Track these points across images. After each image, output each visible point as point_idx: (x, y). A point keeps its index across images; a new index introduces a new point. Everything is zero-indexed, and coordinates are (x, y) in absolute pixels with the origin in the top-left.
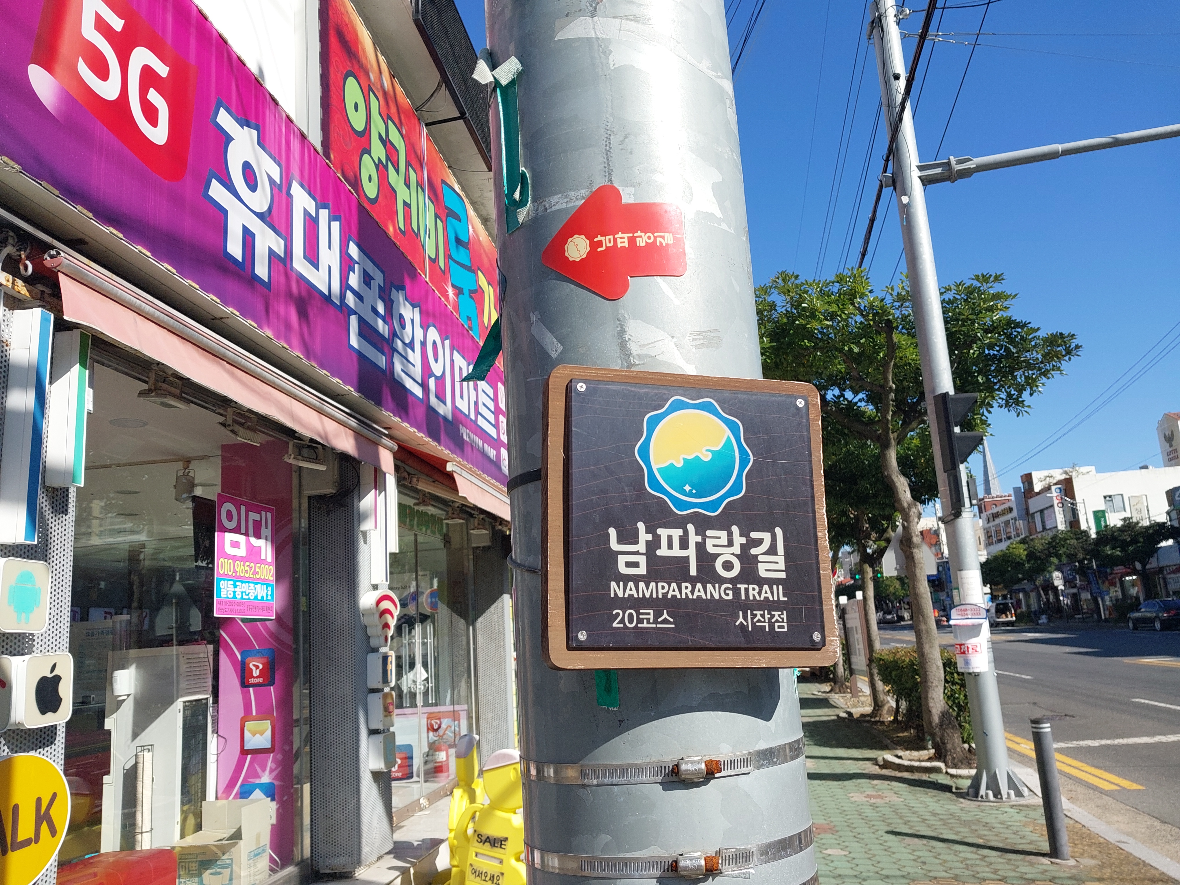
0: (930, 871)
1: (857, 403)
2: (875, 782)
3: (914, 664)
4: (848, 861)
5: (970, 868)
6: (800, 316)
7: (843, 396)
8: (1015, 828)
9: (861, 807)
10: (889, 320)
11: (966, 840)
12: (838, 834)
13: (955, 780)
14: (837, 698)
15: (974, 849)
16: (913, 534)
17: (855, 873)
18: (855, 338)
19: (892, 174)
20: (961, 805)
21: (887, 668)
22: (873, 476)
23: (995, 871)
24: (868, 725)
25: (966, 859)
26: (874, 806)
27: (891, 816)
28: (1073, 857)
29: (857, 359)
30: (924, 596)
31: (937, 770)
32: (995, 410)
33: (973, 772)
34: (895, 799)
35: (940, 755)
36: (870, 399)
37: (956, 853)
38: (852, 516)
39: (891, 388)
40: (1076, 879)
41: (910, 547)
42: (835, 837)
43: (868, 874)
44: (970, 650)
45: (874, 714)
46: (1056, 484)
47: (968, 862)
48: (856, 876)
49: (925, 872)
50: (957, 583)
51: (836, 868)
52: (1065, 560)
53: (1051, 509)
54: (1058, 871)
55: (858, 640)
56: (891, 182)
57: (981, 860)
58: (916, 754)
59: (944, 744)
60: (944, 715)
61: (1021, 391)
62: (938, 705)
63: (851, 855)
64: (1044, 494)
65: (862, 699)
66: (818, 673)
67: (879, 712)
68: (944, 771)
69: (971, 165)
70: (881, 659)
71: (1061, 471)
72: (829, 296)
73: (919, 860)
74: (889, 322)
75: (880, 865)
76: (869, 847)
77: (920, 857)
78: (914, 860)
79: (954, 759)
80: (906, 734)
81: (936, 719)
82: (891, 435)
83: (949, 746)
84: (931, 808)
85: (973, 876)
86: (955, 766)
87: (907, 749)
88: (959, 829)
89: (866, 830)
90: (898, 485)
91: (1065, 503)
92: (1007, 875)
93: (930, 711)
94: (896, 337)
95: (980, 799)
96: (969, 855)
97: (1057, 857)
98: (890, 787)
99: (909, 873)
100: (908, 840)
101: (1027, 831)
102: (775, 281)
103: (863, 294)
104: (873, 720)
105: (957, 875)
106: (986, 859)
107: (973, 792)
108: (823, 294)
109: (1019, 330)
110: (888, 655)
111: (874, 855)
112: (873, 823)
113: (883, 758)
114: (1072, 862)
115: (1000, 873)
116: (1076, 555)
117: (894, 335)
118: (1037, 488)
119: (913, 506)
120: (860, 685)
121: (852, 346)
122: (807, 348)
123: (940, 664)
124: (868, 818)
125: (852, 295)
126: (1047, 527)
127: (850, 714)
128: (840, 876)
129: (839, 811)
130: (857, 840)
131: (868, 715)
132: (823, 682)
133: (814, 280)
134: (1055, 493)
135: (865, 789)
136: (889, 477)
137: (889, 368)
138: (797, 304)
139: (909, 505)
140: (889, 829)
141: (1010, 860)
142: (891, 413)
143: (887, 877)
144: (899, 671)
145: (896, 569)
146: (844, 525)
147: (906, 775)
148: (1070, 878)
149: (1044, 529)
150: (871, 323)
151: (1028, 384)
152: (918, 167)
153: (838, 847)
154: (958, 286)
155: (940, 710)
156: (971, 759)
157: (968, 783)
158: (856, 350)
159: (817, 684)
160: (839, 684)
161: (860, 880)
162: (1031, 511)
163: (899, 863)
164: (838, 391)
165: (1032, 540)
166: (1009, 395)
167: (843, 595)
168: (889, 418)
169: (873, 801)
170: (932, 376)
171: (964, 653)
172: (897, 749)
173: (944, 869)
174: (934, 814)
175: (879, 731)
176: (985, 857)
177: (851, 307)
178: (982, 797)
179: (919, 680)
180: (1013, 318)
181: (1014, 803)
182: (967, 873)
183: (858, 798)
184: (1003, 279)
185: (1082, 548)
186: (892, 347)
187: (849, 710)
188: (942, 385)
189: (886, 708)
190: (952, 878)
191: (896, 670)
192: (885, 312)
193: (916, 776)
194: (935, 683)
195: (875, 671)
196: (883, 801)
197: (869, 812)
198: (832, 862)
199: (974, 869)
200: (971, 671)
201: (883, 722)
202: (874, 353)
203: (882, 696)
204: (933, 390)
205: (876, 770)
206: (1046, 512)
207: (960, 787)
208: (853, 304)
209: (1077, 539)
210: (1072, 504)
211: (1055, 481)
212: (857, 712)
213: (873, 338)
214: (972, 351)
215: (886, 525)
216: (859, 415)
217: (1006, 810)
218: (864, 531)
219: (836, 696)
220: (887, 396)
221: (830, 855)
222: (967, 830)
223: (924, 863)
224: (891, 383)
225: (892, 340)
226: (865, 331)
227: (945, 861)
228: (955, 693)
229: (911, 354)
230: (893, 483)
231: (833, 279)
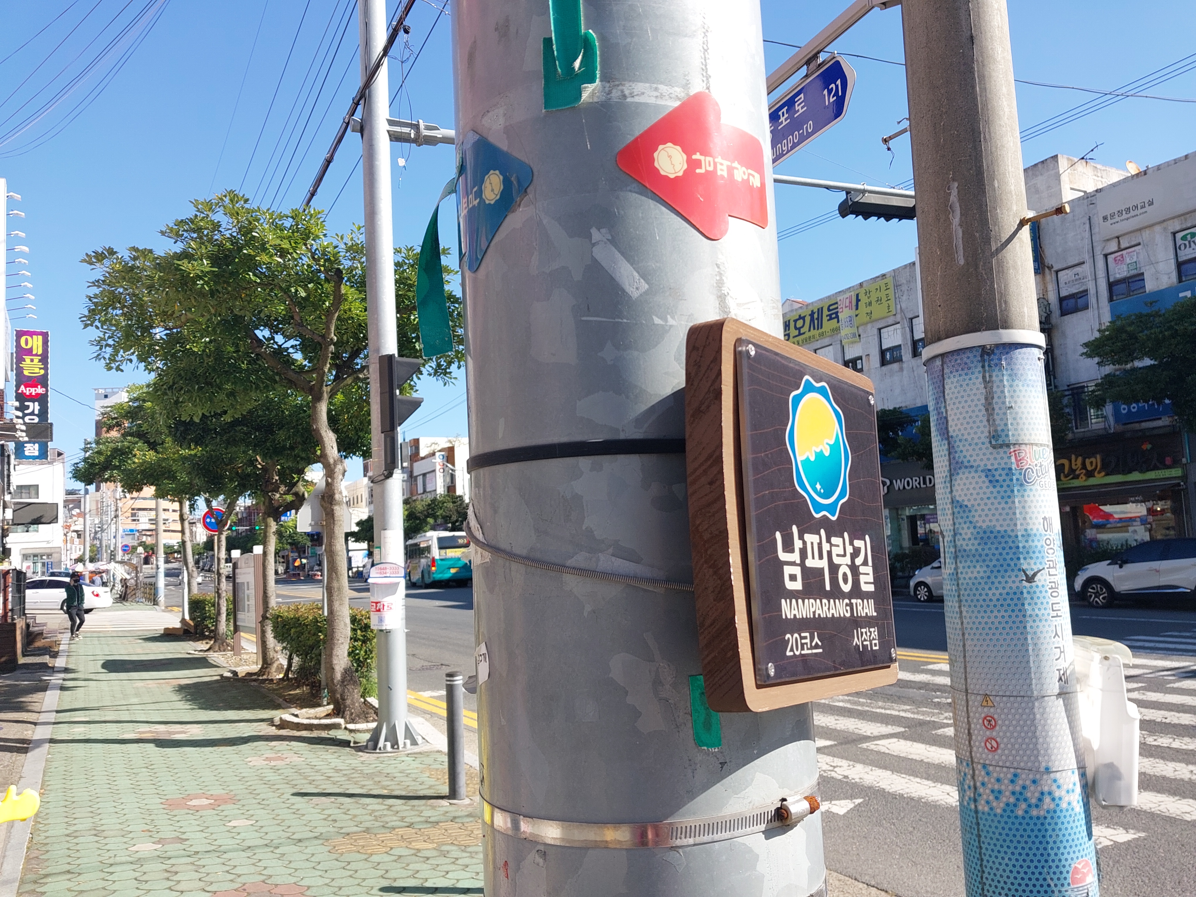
0: (341, 828)
1: (288, 348)
2: (274, 743)
3: (317, 622)
4: (256, 831)
5: (379, 819)
6: (247, 244)
7: (273, 338)
8: (413, 776)
9: (261, 771)
10: (339, 269)
11: (372, 792)
12: (240, 803)
13: (352, 734)
14: (215, 657)
15: (380, 800)
16: (336, 491)
17: (266, 842)
18: (303, 280)
19: (361, 120)
20: (362, 759)
21: (285, 625)
22: (293, 428)
23: (402, 819)
24: (256, 684)
25: (374, 811)
26: (273, 769)
27: (295, 778)
28: (467, 796)
29: (303, 303)
30: (340, 553)
31: (336, 726)
32: (424, 377)
33: (374, 725)
34: (296, 760)
35: (338, 711)
36: (304, 348)
37: (364, 806)
38: (259, 466)
39: (332, 339)
40: (472, 817)
41: (331, 504)
42: (237, 806)
43: (280, 841)
44: (385, 608)
45: (261, 672)
46: (440, 451)
47: (376, 814)
48: (266, 845)
49: (336, 830)
50: (380, 542)
51: (244, 840)
52: (439, 521)
53: (433, 474)
54: (456, 811)
55: (248, 596)
56: (359, 128)
57: (388, 809)
58: (312, 711)
59: (344, 700)
60: (347, 672)
61: (450, 363)
62: (342, 662)
63: (259, 824)
64: (429, 459)
65: (245, 657)
66: (192, 630)
67: (268, 670)
68: (343, 726)
69: (438, 134)
70: (278, 616)
71: (446, 439)
72: (281, 230)
73: (330, 819)
74: (339, 272)
75: (290, 830)
76: (276, 812)
77: (330, 816)
78: (325, 819)
79: (352, 714)
80: (298, 691)
81: (338, 676)
82: (325, 388)
83: (348, 702)
84: (333, 765)
85: (383, 826)
86: (353, 721)
87: (302, 707)
88: (363, 783)
89: (271, 795)
90: (326, 440)
91: (447, 469)
92: (412, 821)
93: (333, 669)
94: (344, 289)
95: (378, 751)
96: (377, 807)
97: (454, 798)
98: (289, 748)
99: (322, 834)
100: (316, 799)
101: (424, 777)
102: (221, 199)
103: (317, 237)
104: (261, 678)
105: (368, 828)
106: (393, 808)
107: (373, 744)
108: (277, 227)
109: (457, 305)
110: (288, 612)
111: (284, 820)
112: (276, 787)
113: (281, 719)
114: (467, 801)
115: (406, 820)
116: (450, 517)
117: (342, 286)
118: (422, 454)
119: (339, 463)
120: (243, 644)
121: (299, 289)
122: (250, 282)
123: (348, 621)
124: (270, 783)
125: (306, 235)
126: (428, 490)
127: (235, 673)
128: (249, 847)
129: (238, 778)
130: (262, 806)
131: (255, 674)
132: (198, 640)
133: (268, 210)
134: (438, 460)
135: (263, 752)
136: (317, 431)
137: (332, 319)
138: (246, 230)
139: (335, 461)
140: (295, 791)
141: (414, 806)
142: (328, 366)
143: (300, 841)
144: (298, 629)
145: (310, 525)
146: (249, 475)
147: (305, 734)
148: (468, 816)
149: (425, 491)
150: (322, 269)
151: (457, 357)
152: (388, 120)
153: (243, 816)
154: (409, 250)
155: (343, 667)
156: (368, 713)
157: (368, 736)
158: (303, 294)
159: (191, 643)
160: (220, 641)
161: (272, 849)
162: (415, 474)
163: (310, 824)
164: (269, 333)
165: (414, 501)
166: (439, 365)
167: (236, 548)
168: (326, 370)
169: (273, 763)
170: (378, 335)
171: (379, 610)
172: (291, 708)
173: (355, 824)
174: (338, 771)
175: (268, 689)
176: (391, 806)
177: (304, 247)
178: (380, 749)
179: (322, 637)
180: (454, 293)
181: (409, 752)
182: (377, 824)
183: (257, 762)
184: (449, 254)
185: (457, 511)
186: (339, 298)
187: (234, 669)
188: (387, 346)
189: (275, 665)
190: (364, 832)
191: (296, 628)
192: (337, 261)
193: (315, 734)
194: (341, 640)
195: (269, 629)
196: (283, 763)
197: (271, 776)
198: (239, 833)
199: (383, 819)
200: (384, 628)
201: (272, 680)
202: (320, 300)
203: (271, 654)
204: (378, 350)
205: (273, 731)
206: (428, 475)
207: (357, 741)
208: (305, 245)
209: (454, 502)
210: (452, 470)
211: (439, 448)
212: (242, 671)
213: (321, 285)
214: (412, 317)
215: (296, 479)
216: (289, 362)
217: (403, 759)
218: (272, 484)
219: (216, 654)
220: (327, 348)
221: (235, 827)
222: (371, 783)
223: (335, 821)
224: (333, 335)
225: (340, 291)
226: (313, 277)
227: (355, 816)
228: (356, 649)
229: (356, 309)
230: (321, 437)
231: (288, 212)
